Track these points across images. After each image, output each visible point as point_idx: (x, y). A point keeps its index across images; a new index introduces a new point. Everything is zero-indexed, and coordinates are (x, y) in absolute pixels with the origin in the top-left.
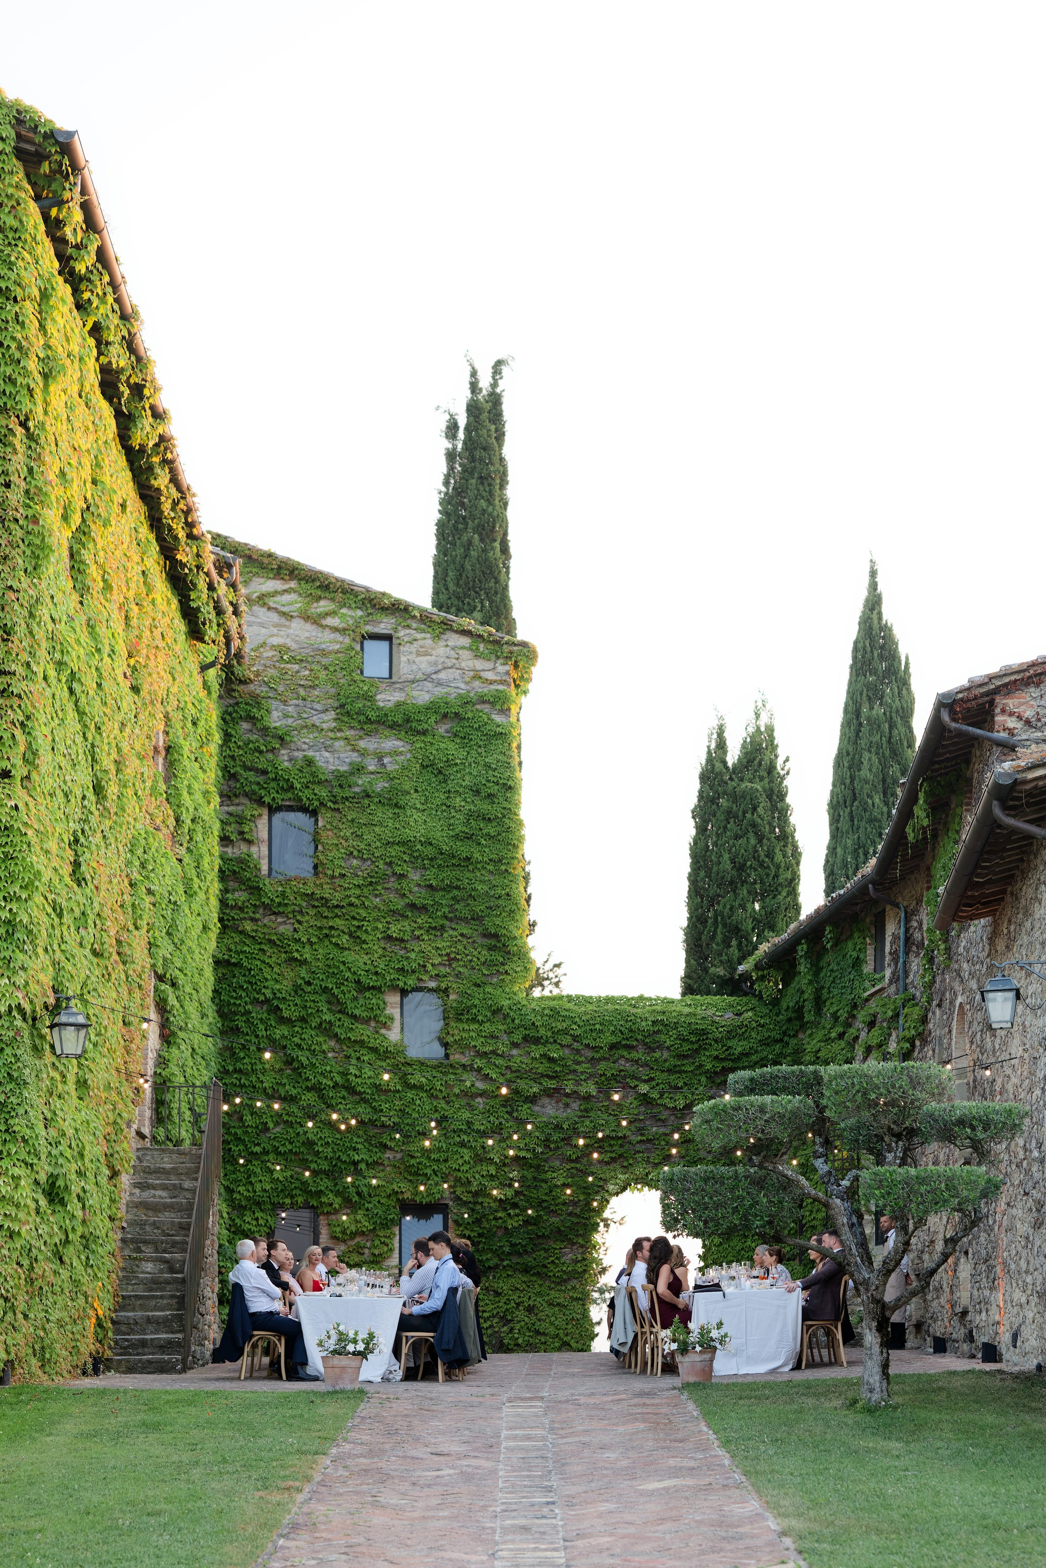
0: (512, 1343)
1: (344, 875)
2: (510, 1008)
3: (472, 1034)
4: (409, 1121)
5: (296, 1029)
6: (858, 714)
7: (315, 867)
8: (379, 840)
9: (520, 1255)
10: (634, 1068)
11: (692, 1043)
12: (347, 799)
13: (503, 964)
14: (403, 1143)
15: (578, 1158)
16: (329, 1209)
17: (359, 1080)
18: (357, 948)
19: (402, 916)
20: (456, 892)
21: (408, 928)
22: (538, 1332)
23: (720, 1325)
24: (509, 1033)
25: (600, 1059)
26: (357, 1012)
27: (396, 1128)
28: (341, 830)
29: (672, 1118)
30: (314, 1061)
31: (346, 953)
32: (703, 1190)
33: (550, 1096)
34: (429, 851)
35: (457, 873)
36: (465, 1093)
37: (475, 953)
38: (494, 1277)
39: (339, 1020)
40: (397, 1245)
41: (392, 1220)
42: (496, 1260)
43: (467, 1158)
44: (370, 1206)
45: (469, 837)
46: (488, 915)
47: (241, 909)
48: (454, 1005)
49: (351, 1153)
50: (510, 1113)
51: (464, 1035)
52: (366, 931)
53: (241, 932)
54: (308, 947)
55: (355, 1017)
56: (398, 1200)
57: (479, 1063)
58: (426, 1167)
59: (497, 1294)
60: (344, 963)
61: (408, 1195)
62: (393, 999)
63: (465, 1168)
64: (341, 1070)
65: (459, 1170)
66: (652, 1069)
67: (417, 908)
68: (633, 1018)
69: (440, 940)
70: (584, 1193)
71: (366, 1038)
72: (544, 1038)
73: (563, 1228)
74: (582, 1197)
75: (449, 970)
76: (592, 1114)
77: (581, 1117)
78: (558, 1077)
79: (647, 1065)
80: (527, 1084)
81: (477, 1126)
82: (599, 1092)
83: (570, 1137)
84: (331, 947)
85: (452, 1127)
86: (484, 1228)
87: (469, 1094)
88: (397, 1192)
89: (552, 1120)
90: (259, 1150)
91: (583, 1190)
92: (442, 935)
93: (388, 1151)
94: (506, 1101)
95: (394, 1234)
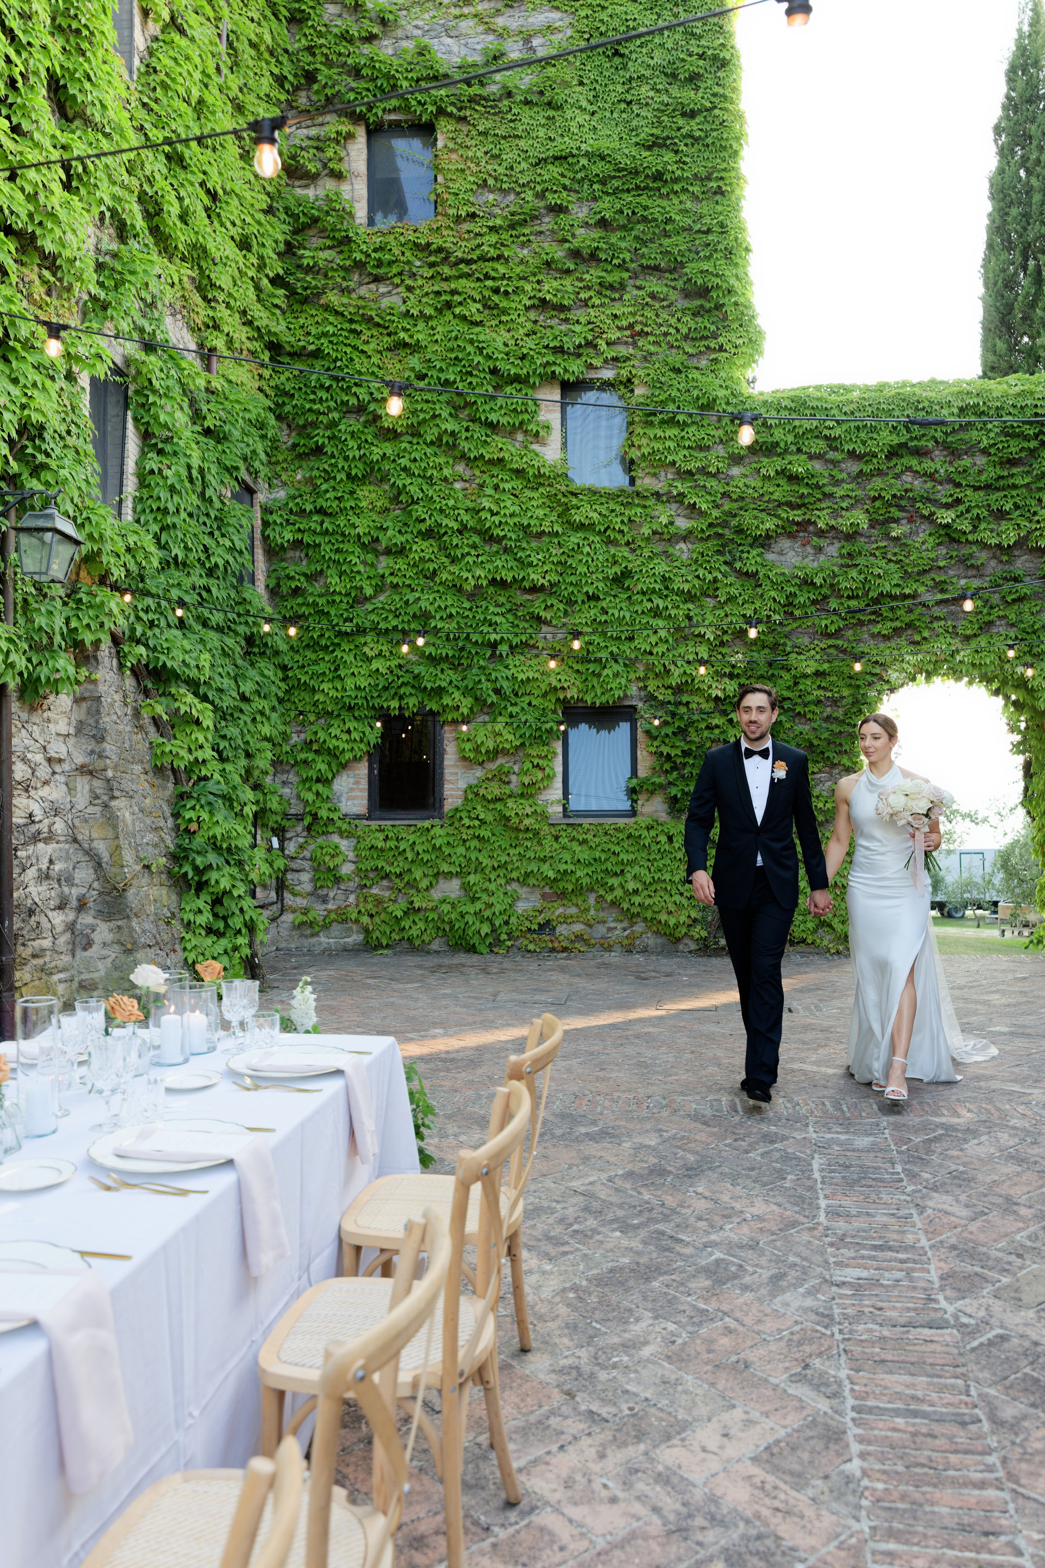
2: (728, 403)
3: (668, 443)
4: (573, 579)
8: (526, 160)
10: (928, 486)
11: (1027, 438)
13: (715, 336)
14: (566, 613)
15: (839, 630)
16: (456, 715)
17: (497, 519)
18: (494, 321)
19: (561, 270)
20: (641, 227)
21: (570, 288)
24: (727, 440)
25: (873, 474)
26: (493, 417)
27: (551, 589)
28: (468, 149)
29: (993, 563)
30: (430, 492)
31: (477, 329)
33: (791, 536)
34: (601, 168)
36: (659, 536)
37: (673, 321)
39: (467, 430)
40: (559, 769)
41: (549, 731)
43: (663, 633)
44: (514, 710)
47: (323, 272)
48: (642, 400)
49: (485, 629)
51: (657, 445)
52: (506, 295)
53: (323, 306)
54: (421, 325)
55: (494, 427)
56: (558, 700)
57: (680, 487)
60: (471, 342)
61: (572, 693)
62: (550, 397)
63: (661, 649)
64: (471, 505)
65: (651, 653)
66: (958, 485)
67: (584, 261)
68: (926, 404)
69: (617, 304)
70: (850, 685)
71: (507, 456)
72: (782, 445)
73: (816, 742)
74: (846, 692)
75: (631, 351)
76: (860, 561)
77: (842, 566)
78: (804, 505)
79: (950, 480)
80: (756, 518)
81: (678, 584)
82: (872, 526)
83: (825, 597)
84: (454, 322)
85: (639, 587)
86: (691, 742)
87: (666, 537)
88: (555, 689)
89: (796, 572)
90: (347, 627)
91: (848, 681)
92: (621, 299)
93: (544, 628)
94: (724, 546)
95: (555, 753)
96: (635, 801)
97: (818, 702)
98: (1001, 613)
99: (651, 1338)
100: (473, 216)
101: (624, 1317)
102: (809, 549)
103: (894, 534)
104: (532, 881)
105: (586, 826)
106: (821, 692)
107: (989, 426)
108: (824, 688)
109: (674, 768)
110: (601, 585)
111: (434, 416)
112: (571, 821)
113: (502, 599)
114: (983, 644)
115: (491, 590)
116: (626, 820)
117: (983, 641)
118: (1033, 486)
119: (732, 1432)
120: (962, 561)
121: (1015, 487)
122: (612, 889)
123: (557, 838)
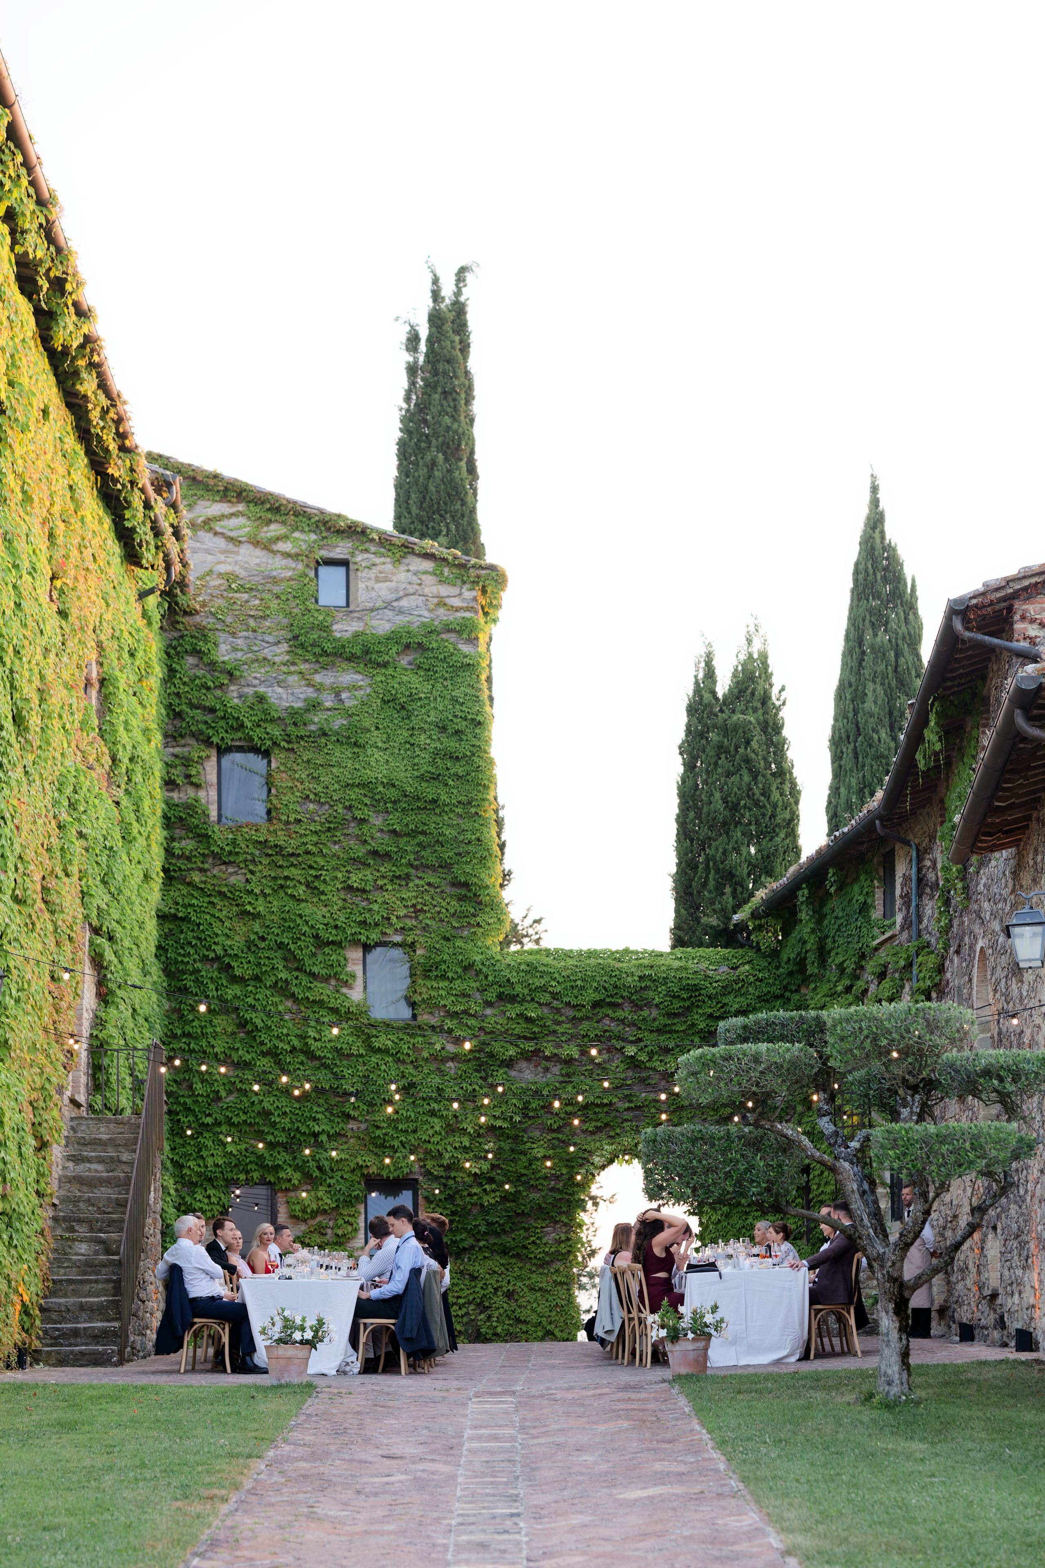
0: (490, 1332)
1: (300, 821)
2: (483, 964)
3: (441, 992)
4: (373, 1088)
5: (250, 988)
6: (860, 642)
7: (269, 812)
8: (338, 782)
9: (498, 1235)
10: (620, 1028)
11: (683, 999)
12: (302, 738)
13: (474, 916)
14: (368, 1112)
15: (559, 1127)
16: (288, 1185)
17: (319, 1044)
18: (315, 900)
19: (364, 864)
20: (421, 838)
21: (370, 877)
22: (518, 1320)
23: (715, 1309)
24: (482, 990)
25: (582, 1019)
26: (315, 970)
28: (295, 772)
30: (269, 1023)
31: (303, 905)
32: (690, 1152)
33: (528, 1059)
34: (392, 793)
35: (423, 816)
36: (434, 1058)
37: (444, 904)
38: (469, 1259)
39: (297, 978)
41: (356, 1197)
42: (471, 1241)
43: (437, 1128)
44: (332, 1181)
45: (436, 778)
46: (458, 863)
47: (188, 859)
48: (422, 961)
49: (311, 1123)
50: (484, 1079)
51: (433, 993)
52: (324, 881)
53: (189, 884)
54: (261, 899)
55: (313, 975)
56: (363, 1174)
57: (449, 1024)
58: (393, 1138)
59: (473, 1278)
60: (301, 916)
61: (373, 1170)
62: (355, 955)
63: (436, 1139)
64: (299, 1033)
65: (429, 1142)
66: (639, 1028)
67: (379, 856)
68: (617, 973)
69: (404, 890)
71: (326, 998)
72: (520, 996)
73: (543, 1205)
75: (415, 923)
76: (574, 1079)
77: (562, 1082)
78: (536, 1038)
79: (633, 1025)
80: (502, 1046)
82: (582, 1055)
84: (286, 899)
85: (421, 1095)
86: (458, 1205)
87: (439, 1058)
88: (360, 1167)
89: (530, 1086)
90: (209, 1120)
91: (566, 1163)
92: (407, 884)
93: (351, 1122)
94: (480, 1066)
95: (360, 1213)
100: (299, 821)
102: (540, 1069)
103: (597, 1061)
107: (659, 989)
113: (321, 1101)
120: (643, 1080)
121: (677, 1032)
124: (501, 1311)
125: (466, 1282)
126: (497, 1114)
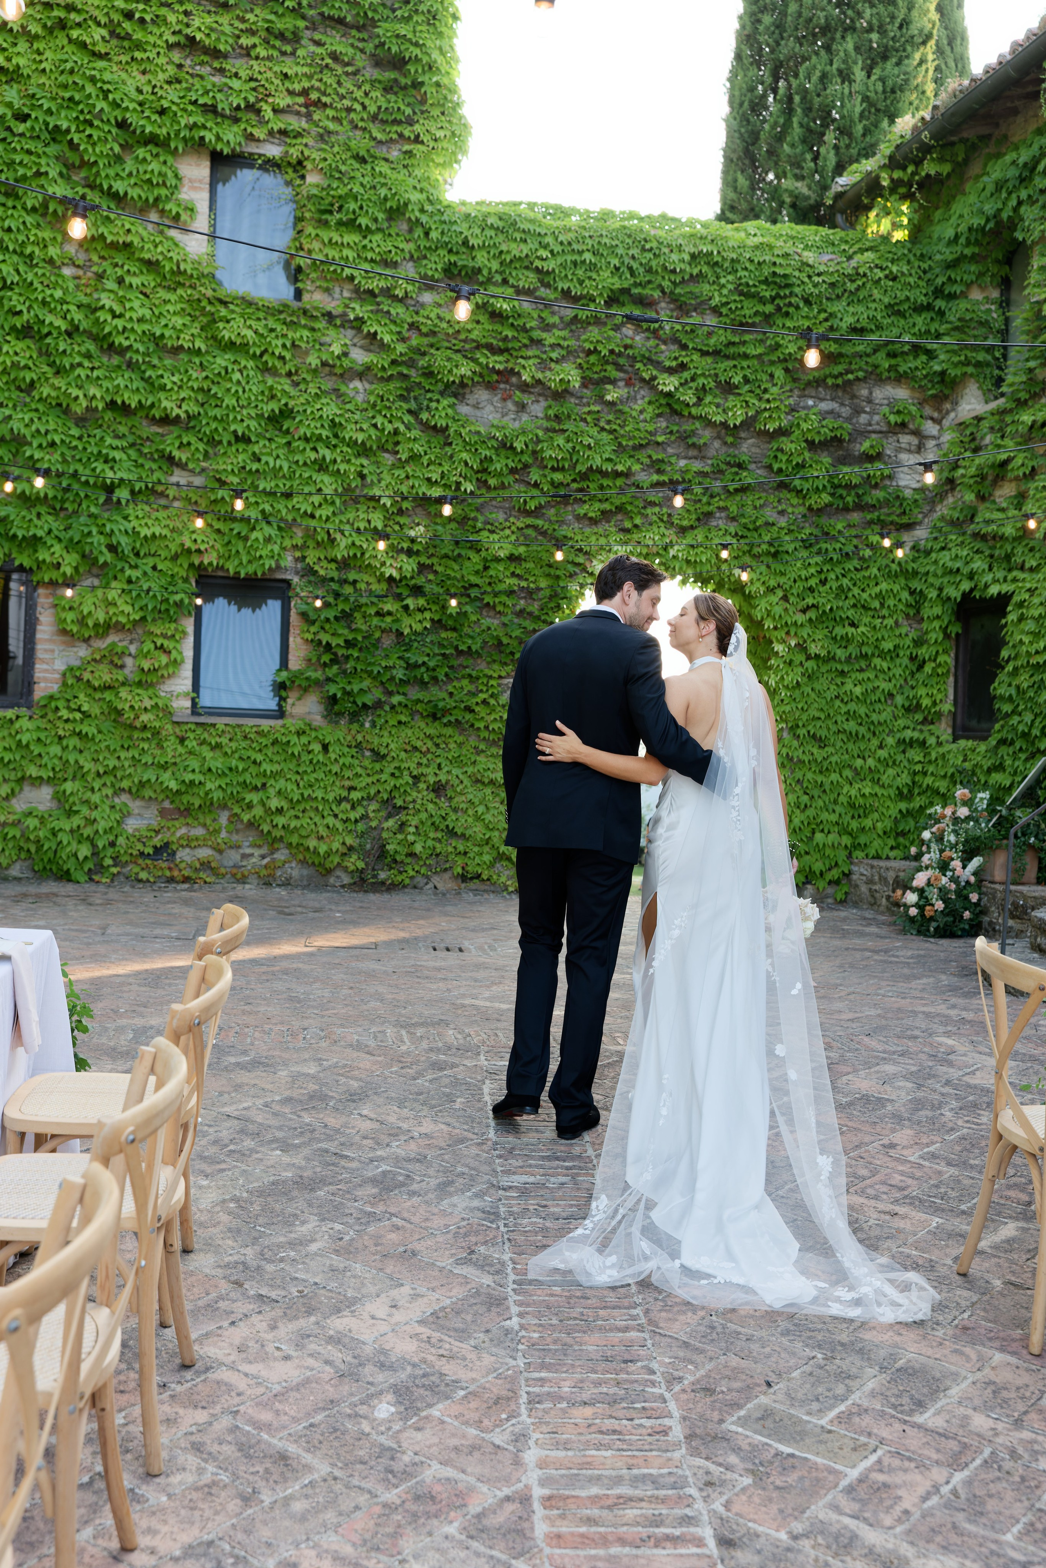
2: (422, 211)
3: (346, 252)
4: (218, 412)
9: (423, 684)
10: (650, 343)
11: (762, 301)
13: (410, 122)
14: (206, 455)
15: (539, 507)
16: (54, 575)
17: (120, 323)
18: (123, 57)
22: (451, 833)
24: (418, 257)
25: (588, 322)
26: (120, 186)
27: (189, 423)
29: (717, 444)
30: (30, 277)
31: (100, 64)
33: (490, 386)
36: (329, 369)
37: (359, 94)
38: (373, 724)
40: (188, 653)
41: (179, 605)
42: (378, 693)
43: (328, 493)
44: (134, 574)
48: (315, 191)
49: (99, 466)
50: (414, 414)
51: (332, 253)
54: (22, 46)
56: (192, 565)
57: (359, 310)
58: (249, 505)
59: (378, 756)
60: (93, 80)
61: (210, 559)
62: (195, 169)
63: (326, 512)
64: (85, 300)
65: (312, 516)
66: (684, 347)
68: (654, 244)
69: (289, 61)
70: (548, 575)
71: (136, 241)
72: (485, 272)
73: (505, 640)
74: (543, 583)
75: (304, 125)
76: (569, 426)
77: (547, 430)
78: (507, 350)
79: (675, 340)
80: (449, 359)
81: (350, 432)
82: (584, 385)
83: (526, 466)
84: (69, 49)
85: (302, 431)
86: (356, 630)
87: (338, 371)
88: (189, 551)
89: (494, 432)
91: (546, 569)
92: (293, 53)
93: (177, 471)
94: (408, 390)
95: (184, 633)
96: (282, 699)
97: (510, 593)
98: (722, 504)
99: (318, 1236)
101: (289, 1221)
102: (510, 405)
103: (609, 398)
104: (148, 793)
105: (221, 727)
106: (514, 581)
107: (723, 281)
108: (519, 577)
109: (334, 661)
110: (253, 424)
111: (38, 174)
112: (201, 719)
113: (123, 429)
114: (700, 538)
115: (108, 415)
116: (272, 722)
117: (699, 535)
118: (766, 358)
119: (400, 1304)
120: (683, 437)
121: (746, 356)
122: (250, 806)
123: (182, 740)
124: (423, 816)
125: (366, 763)
126: (435, 477)
